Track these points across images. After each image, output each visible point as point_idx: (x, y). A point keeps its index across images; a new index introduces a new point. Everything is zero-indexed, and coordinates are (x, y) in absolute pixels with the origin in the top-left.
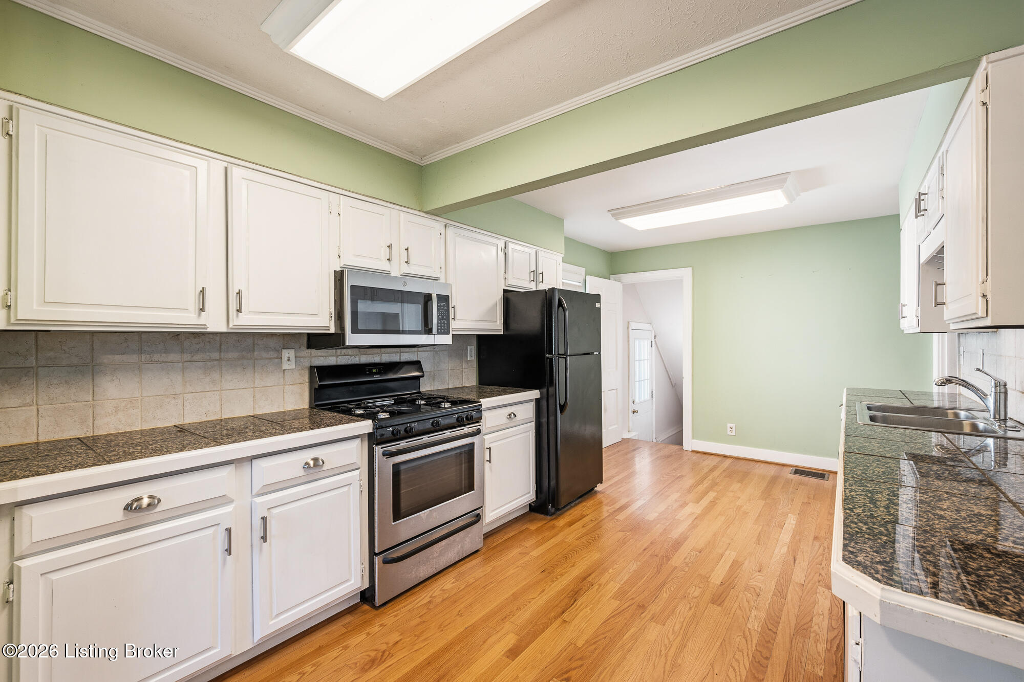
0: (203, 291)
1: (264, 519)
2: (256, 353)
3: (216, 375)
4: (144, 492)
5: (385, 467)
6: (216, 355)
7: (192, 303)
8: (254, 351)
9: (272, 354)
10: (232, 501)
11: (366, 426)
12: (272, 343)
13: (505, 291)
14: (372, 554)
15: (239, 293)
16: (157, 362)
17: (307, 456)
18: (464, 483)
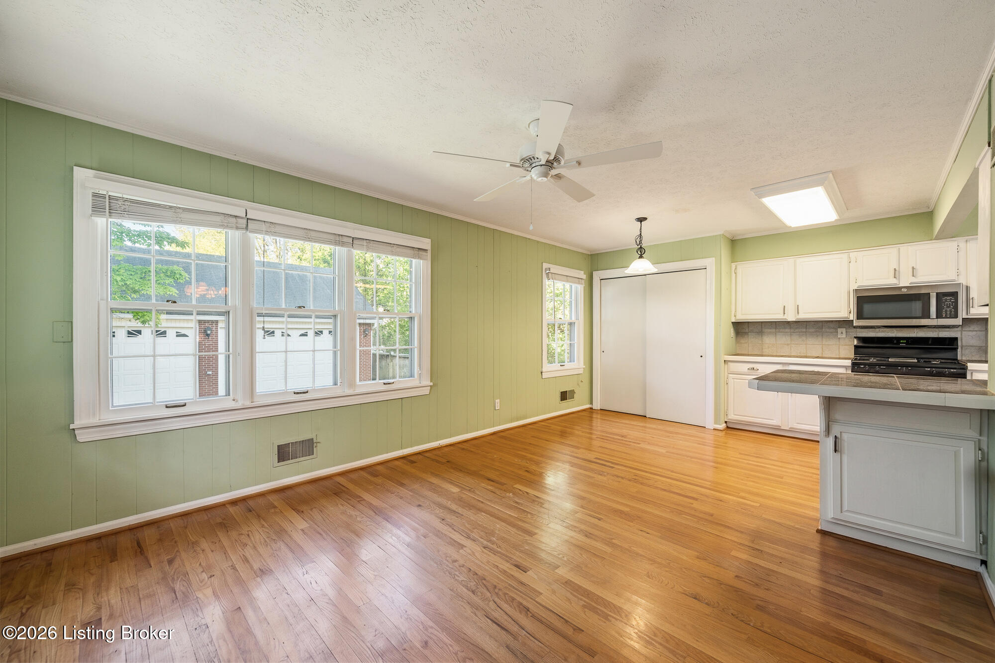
0: (784, 307)
2: (823, 330)
3: (804, 338)
6: (804, 330)
7: (782, 312)
8: (822, 329)
9: (832, 330)
11: (848, 363)
12: (831, 325)
15: (798, 306)
16: (781, 332)
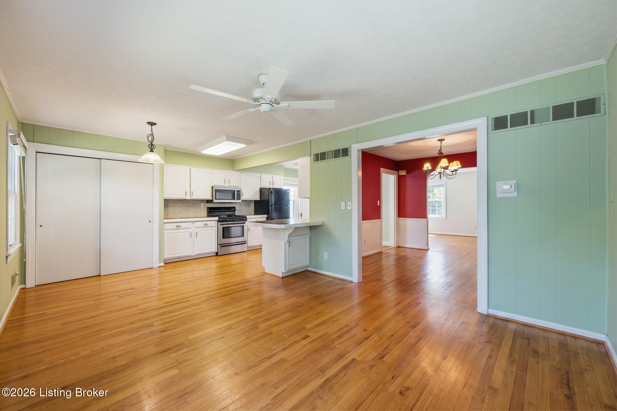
0: (186, 192)
1: (197, 232)
3: (187, 208)
4: (179, 224)
5: (221, 227)
6: (188, 204)
7: (184, 194)
8: (195, 203)
9: (199, 204)
10: (191, 229)
11: (217, 218)
12: (199, 202)
13: (260, 188)
14: (218, 245)
15: (192, 192)
16: (177, 205)
17: (205, 223)
18: (241, 235)
